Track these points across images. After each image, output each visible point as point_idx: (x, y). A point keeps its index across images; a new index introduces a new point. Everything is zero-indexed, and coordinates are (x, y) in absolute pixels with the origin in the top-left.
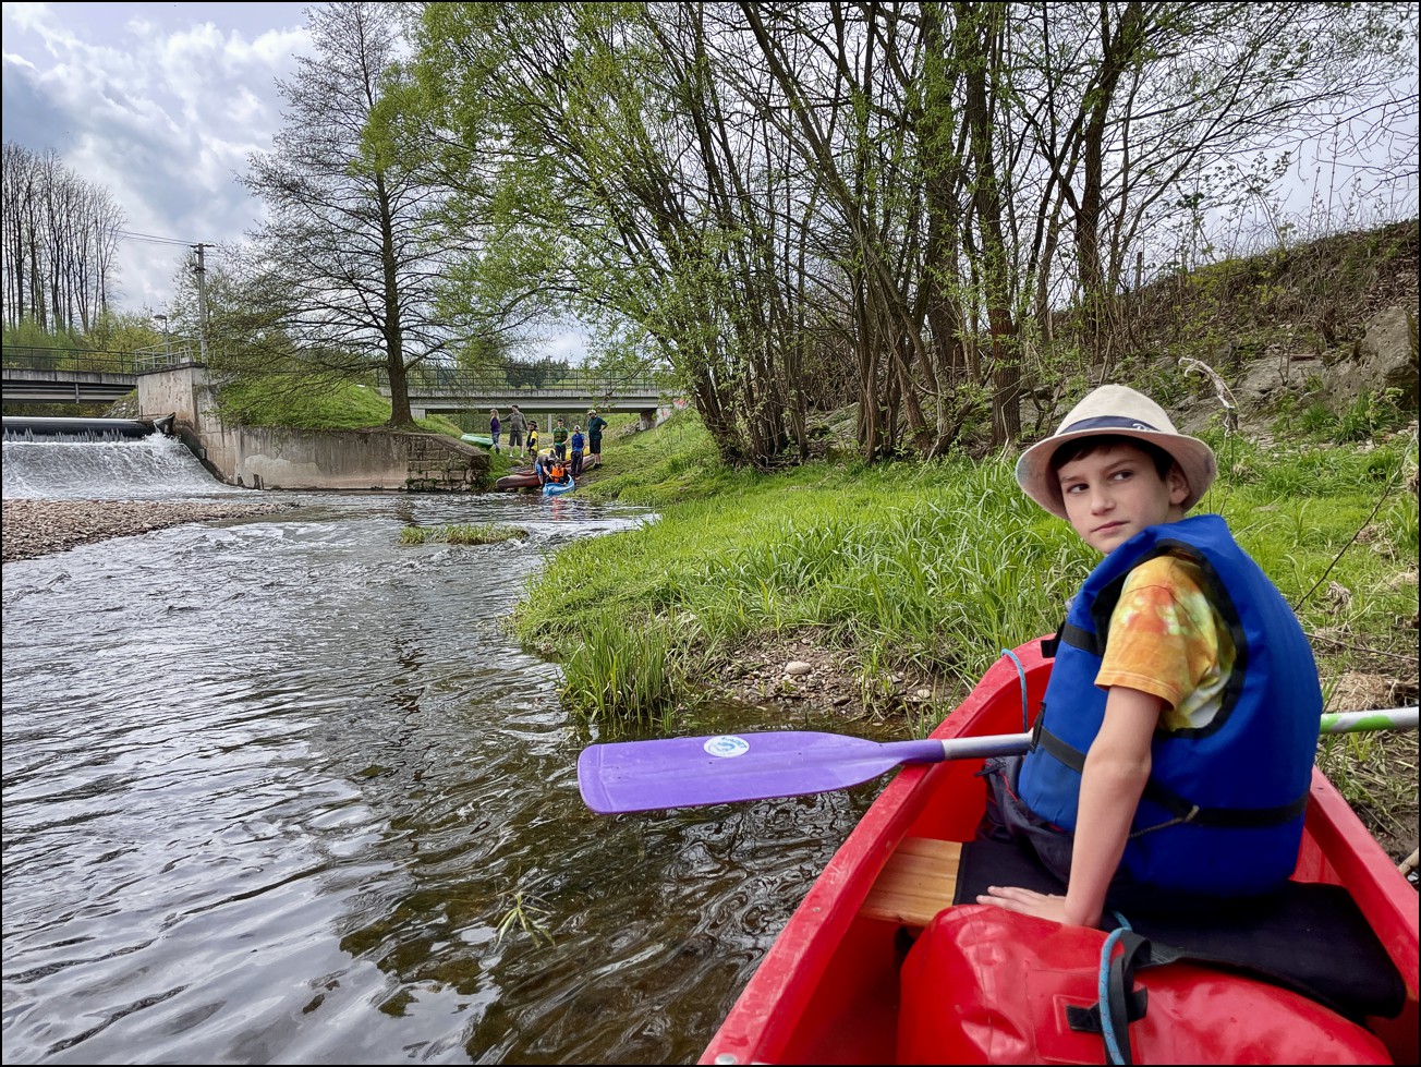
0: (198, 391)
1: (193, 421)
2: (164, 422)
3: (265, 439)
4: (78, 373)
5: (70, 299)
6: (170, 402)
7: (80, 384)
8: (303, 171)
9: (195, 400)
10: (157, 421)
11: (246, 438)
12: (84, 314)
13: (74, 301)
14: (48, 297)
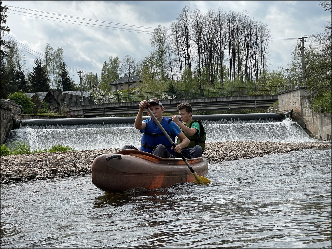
0: (302, 99)
1: (300, 112)
2: (289, 113)
4: (255, 96)
5: (251, 69)
6: (291, 105)
7: (256, 100)
9: (301, 103)
10: (286, 113)
11: (323, 118)
12: (256, 74)
13: (253, 70)
14: (244, 69)
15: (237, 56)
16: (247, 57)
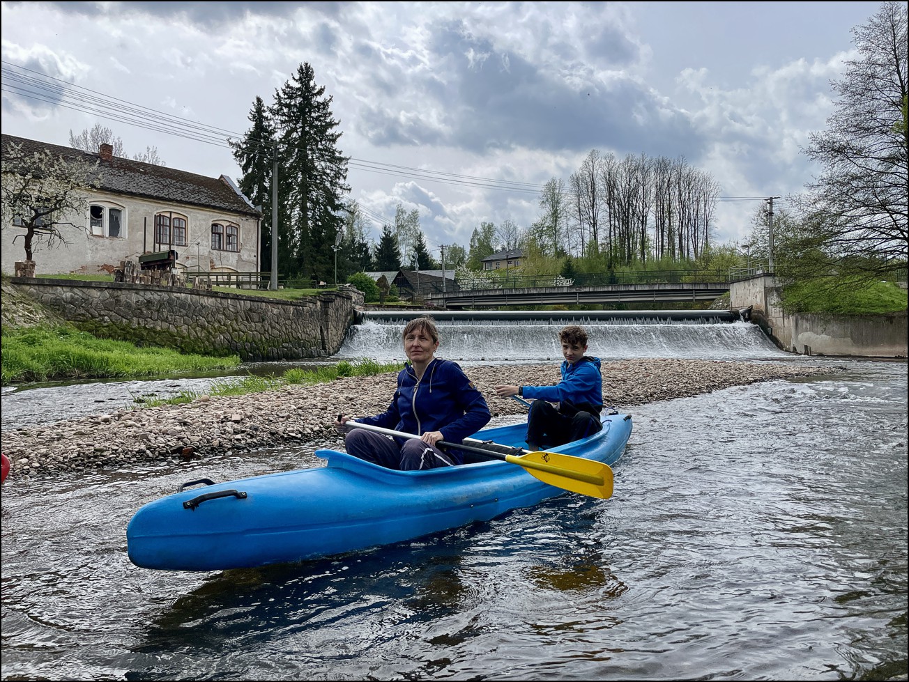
0: (768, 291)
1: (764, 310)
2: (746, 312)
3: (813, 322)
4: (695, 284)
5: (688, 241)
6: (750, 299)
7: (696, 290)
8: (848, 137)
9: (766, 297)
10: (741, 311)
11: (800, 322)
12: (695, 249)
13: (691, 242)
14: (677, 240)
15: (667, 221)
16: (682, 223)
